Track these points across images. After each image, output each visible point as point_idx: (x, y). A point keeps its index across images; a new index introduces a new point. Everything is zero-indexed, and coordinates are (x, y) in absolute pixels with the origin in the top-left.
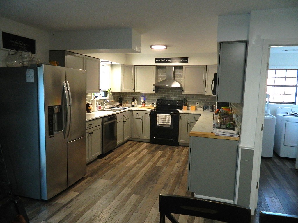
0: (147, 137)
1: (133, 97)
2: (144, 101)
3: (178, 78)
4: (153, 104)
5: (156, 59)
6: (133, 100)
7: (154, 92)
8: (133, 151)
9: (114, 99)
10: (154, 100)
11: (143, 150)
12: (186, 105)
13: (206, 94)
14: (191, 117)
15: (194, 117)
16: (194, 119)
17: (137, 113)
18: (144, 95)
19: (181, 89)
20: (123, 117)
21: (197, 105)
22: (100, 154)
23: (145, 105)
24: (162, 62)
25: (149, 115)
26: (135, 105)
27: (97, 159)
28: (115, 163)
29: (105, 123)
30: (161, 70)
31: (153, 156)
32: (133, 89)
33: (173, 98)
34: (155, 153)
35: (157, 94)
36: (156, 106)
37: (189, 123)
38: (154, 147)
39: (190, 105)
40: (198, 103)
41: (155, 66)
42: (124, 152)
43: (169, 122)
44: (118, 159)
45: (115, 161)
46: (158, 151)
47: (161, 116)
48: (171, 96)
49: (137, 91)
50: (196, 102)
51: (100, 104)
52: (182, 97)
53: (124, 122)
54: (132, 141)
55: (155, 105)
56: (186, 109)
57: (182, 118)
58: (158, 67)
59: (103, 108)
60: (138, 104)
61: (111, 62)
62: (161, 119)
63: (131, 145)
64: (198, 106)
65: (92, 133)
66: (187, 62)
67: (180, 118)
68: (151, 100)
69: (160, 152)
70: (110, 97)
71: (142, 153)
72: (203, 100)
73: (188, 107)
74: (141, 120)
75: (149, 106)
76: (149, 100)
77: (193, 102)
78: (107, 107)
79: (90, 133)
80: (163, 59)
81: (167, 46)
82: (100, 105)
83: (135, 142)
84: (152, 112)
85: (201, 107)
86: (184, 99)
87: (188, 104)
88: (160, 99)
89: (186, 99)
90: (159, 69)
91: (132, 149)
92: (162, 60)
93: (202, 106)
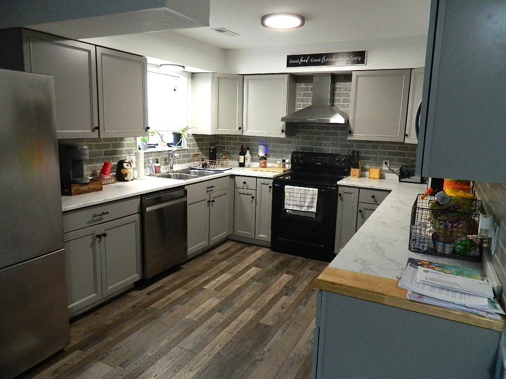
0: (265, 235)
1: (242, 146)
2: (266, 154)
3: (342, 103)
4: (284, 161)
5: (289, 57)
6: (243, 153)
7: (283, 136)
8: (222, 272)
9: (201, 150)
10: (287, 153)
11: (248, 268)
12: (356, 167)
13: (407, 141)
14: (366, 197)
15: (373, 197)
16: (372, 200)
17: (245, 183)
18: (265, 141)
19: (345, 128)
20: (207, 191)
21: (385, 168)
22: (138, 279)
23: (265, 163)
24: (304, 64)
25: (270, 187)
26: (246, 164)
27: (131, 290)
28: (164, 306)
29: (148, 209)
30: (303, 85)
31: (263, 291)
32: (240, 128)
33: (328, 150)
34: (273, 281)
35: (293, 140)
36: (290, 166)
37: (360, 211)
38: (276, 262)
39: (367, 167)
40: (388, 161)
41: (286, 76)
42: (203, 272)
43: (312, 207)
44: (180, 293)
45: (169, 299)
46: (282, 275)
47: (295, 191)
48: (325, 145)
49: (248, 132)
50: (381, 160)
51: (157, 162)
52: (348, 146)
53: (209, 202)
54: (234, 243)
55: (288, 163)
56: (357, 175)
57: (344, 199)
58: (295, 79)
59: (163, 170)
60: (252, 160)
61: (184, 67)
62: (295, 199)
63: (226, 254)
64: (388, 169)
65: (105, 235)
66: (362, 62)
67: (339, 197)
68: (281, 152)
69: (285, 278)
70: (189, 145)
71: (242, 277)
72: (399, 154)
73: (364, 170)
74: (253, 197)
75: (276, 165)
76: (275, 152)
77: (375, 159)
78: (177, 167)
79: (99, 236)
80: (305, 56)
81: (303, 19)
82: (158, 165)
83: (239, 246)
84: (276, 180)
85: (393, 172)
86: (354, 152)
87: (365, 163)
88: (299, 150)
89: (358, 152)
90: (298, 83)
91: (225, 264)
92: (303, 59)
93: (397, 169)
